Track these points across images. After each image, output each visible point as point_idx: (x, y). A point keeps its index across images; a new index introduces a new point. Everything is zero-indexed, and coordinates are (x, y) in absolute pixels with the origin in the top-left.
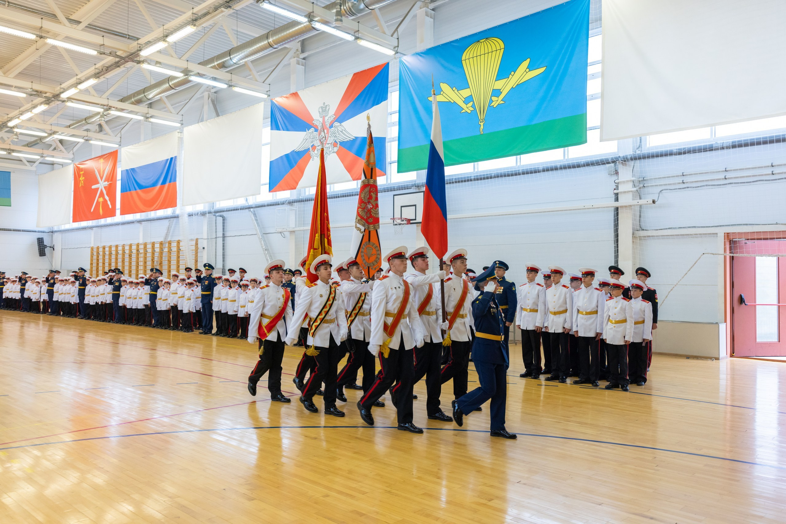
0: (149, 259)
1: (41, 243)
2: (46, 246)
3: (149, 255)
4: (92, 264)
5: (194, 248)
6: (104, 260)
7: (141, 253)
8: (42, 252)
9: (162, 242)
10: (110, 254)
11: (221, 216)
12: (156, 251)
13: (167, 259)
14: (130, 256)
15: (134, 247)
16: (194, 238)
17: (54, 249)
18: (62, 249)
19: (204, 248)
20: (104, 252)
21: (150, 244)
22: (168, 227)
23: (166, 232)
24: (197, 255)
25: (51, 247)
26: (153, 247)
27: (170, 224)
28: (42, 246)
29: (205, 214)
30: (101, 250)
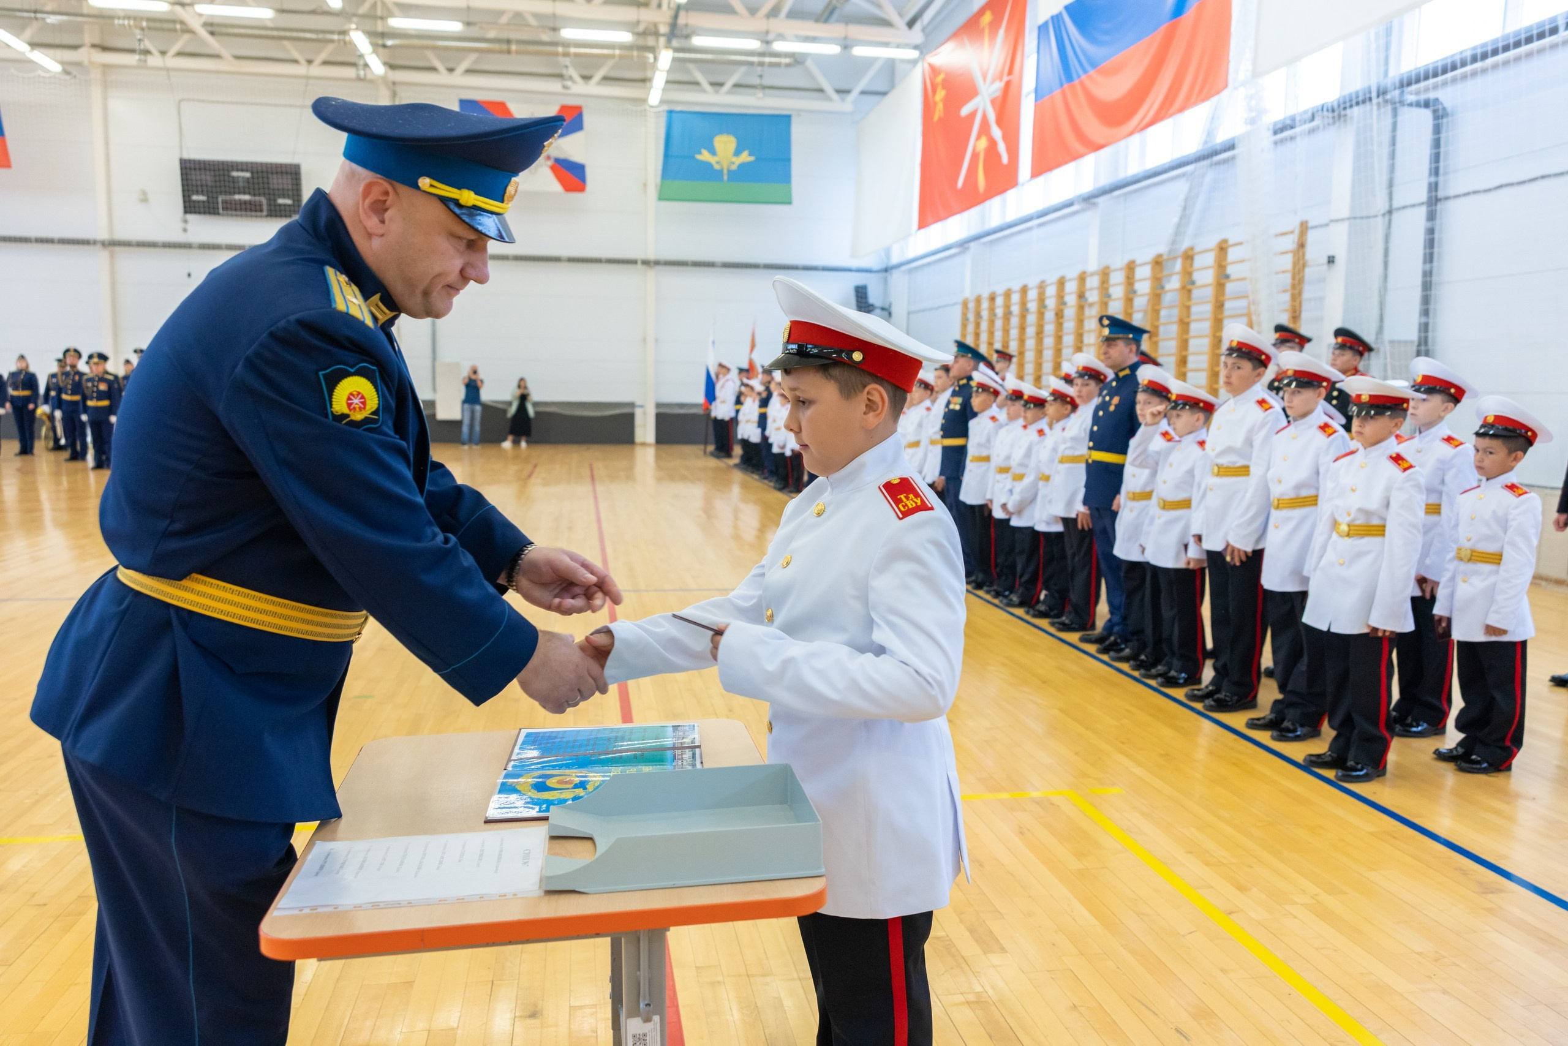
1: (861, 298)
2: (872, 305)
3: (1116, 306)
5: (1287, 262)
6: (991, 334)
7: (1091, 305)
9: (1160, 256)
10: (1008, 314)
11: (1423, 105)
12: (1139, 292)
13: (1176, 319)
14: (1059, 315)
15: (1071, 287)
16: (1293, 224)
17: (890, 314)
18: (909, 313)
19: (1331, 260)
20: (992, 310)
21: (1121, 269)
22: (1186, 200)
23: (1176, 220)
24: (1300, 293)
25: (883, 309)
26: (1130, 280)
27: (1190, 190)
28: (865, 307)
29: (1343, 113)
30: (985, 305)
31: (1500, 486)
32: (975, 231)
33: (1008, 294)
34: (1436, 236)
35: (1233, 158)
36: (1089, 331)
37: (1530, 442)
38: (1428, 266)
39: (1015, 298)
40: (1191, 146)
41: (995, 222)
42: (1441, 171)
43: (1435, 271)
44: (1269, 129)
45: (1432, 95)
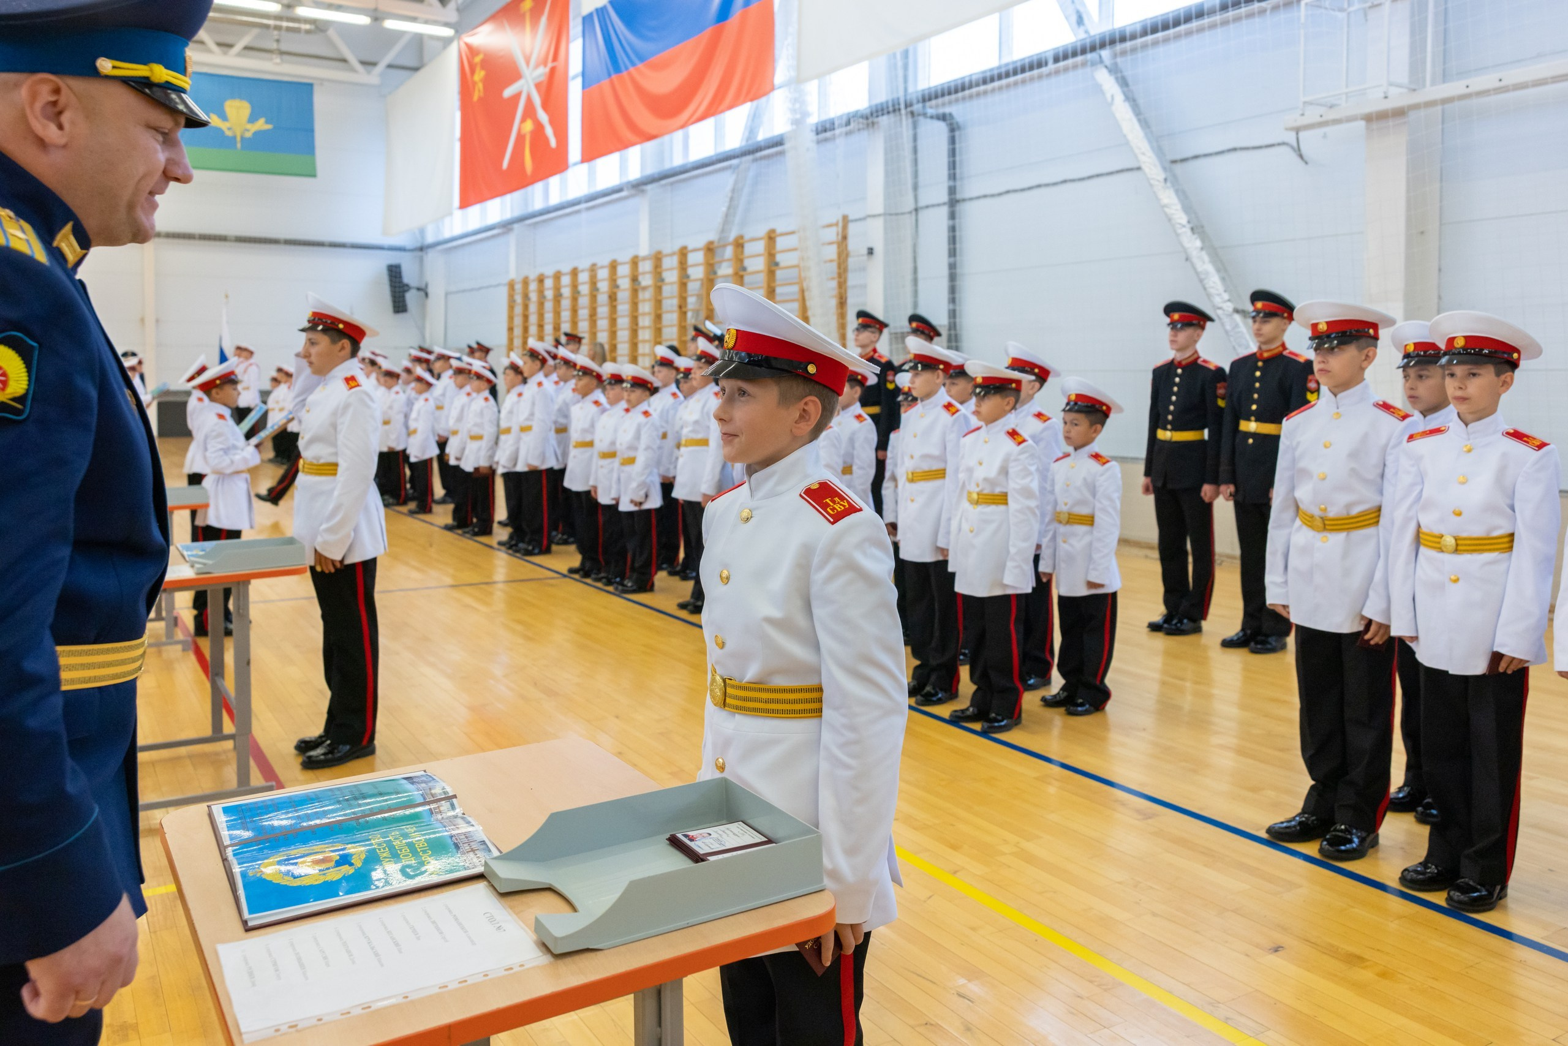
0: (671, 303)
1: (396, 277)
2: (408, 286)
3: (670, 290)
4: (511, 329)
5: (832, 252)
6: (541, 316)
7: (645, 288)
8: (399, 302)
9: (711, 243)
10: (558, 297)
11: (943, 117)
12: (693, 277)
14: (613, 298)
15: (624, 271)
16: (835, 216)
17: (427, 295)
18: (447, 294)
19: (871, 251)
20: (541, 292)
21: (672, 254)
22: (733, 191)
23: (724, 209)
24: (845, 281)
25: (419, 289)
26: (683, 266)
27: (736, 182)
28: (400, 287)
29: (876, 120)
30: (533, 286)
31: (1086, 456)
32: (517, 213)
33: (557, 276)
34: (958, 234)
35: (782, 153)
36: (644, 314)
37: (1106, 415)
38: (952, 260)
39: (566, 280)
40: (734, 141)
41: (538, 205)
42: (958, 176)
43: (958, 265)
44: (812, 131)
45: (947, 110)
